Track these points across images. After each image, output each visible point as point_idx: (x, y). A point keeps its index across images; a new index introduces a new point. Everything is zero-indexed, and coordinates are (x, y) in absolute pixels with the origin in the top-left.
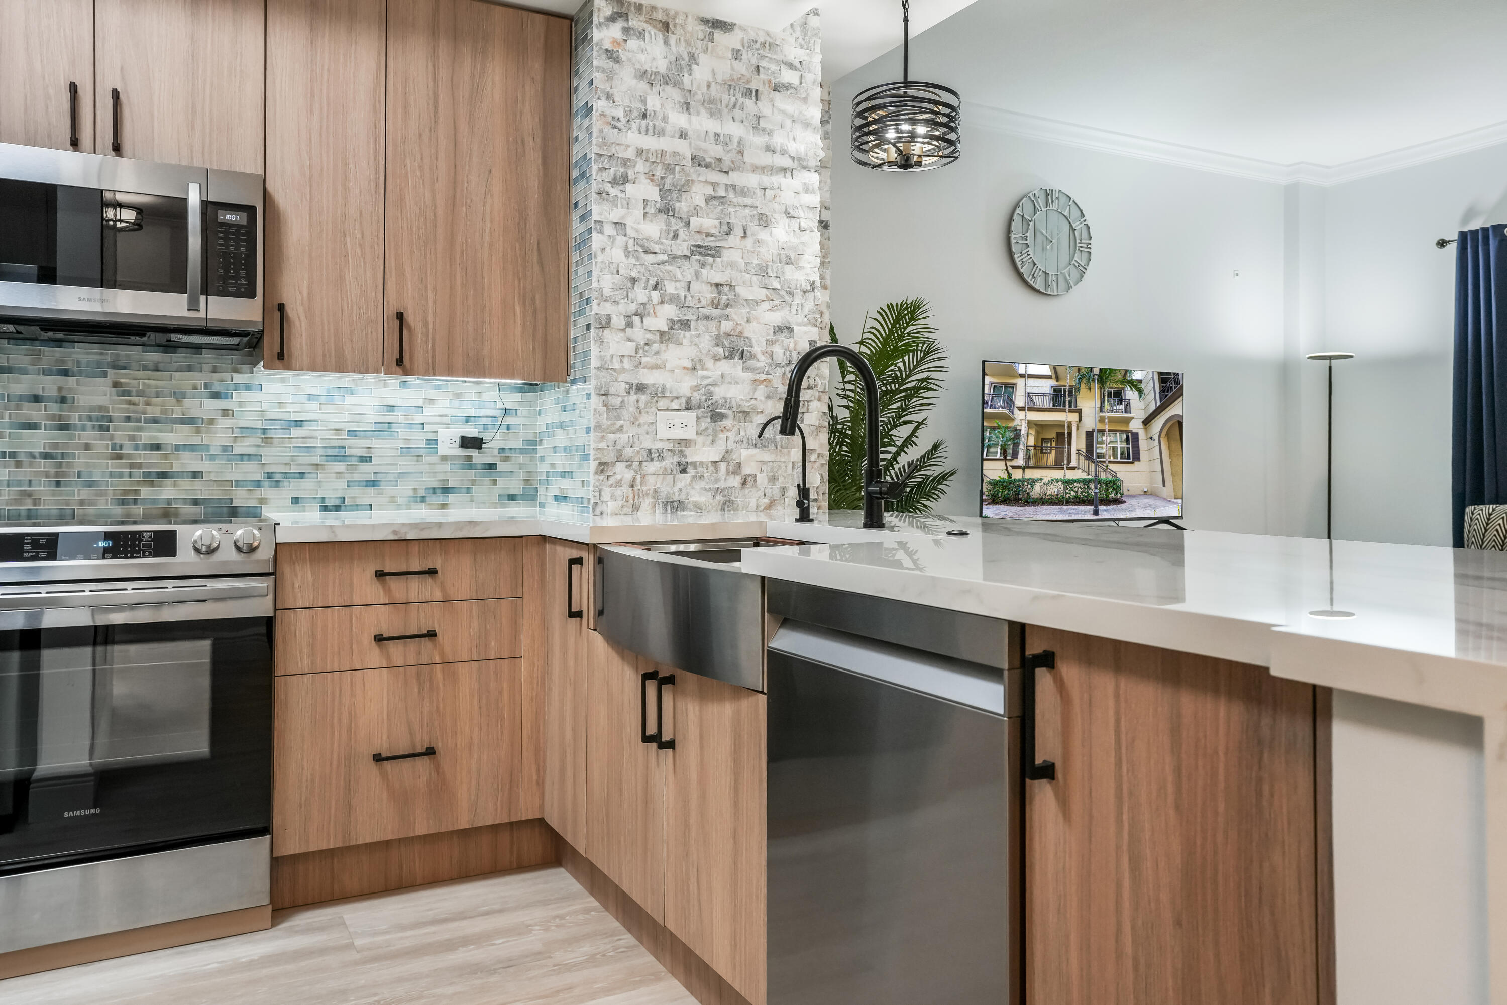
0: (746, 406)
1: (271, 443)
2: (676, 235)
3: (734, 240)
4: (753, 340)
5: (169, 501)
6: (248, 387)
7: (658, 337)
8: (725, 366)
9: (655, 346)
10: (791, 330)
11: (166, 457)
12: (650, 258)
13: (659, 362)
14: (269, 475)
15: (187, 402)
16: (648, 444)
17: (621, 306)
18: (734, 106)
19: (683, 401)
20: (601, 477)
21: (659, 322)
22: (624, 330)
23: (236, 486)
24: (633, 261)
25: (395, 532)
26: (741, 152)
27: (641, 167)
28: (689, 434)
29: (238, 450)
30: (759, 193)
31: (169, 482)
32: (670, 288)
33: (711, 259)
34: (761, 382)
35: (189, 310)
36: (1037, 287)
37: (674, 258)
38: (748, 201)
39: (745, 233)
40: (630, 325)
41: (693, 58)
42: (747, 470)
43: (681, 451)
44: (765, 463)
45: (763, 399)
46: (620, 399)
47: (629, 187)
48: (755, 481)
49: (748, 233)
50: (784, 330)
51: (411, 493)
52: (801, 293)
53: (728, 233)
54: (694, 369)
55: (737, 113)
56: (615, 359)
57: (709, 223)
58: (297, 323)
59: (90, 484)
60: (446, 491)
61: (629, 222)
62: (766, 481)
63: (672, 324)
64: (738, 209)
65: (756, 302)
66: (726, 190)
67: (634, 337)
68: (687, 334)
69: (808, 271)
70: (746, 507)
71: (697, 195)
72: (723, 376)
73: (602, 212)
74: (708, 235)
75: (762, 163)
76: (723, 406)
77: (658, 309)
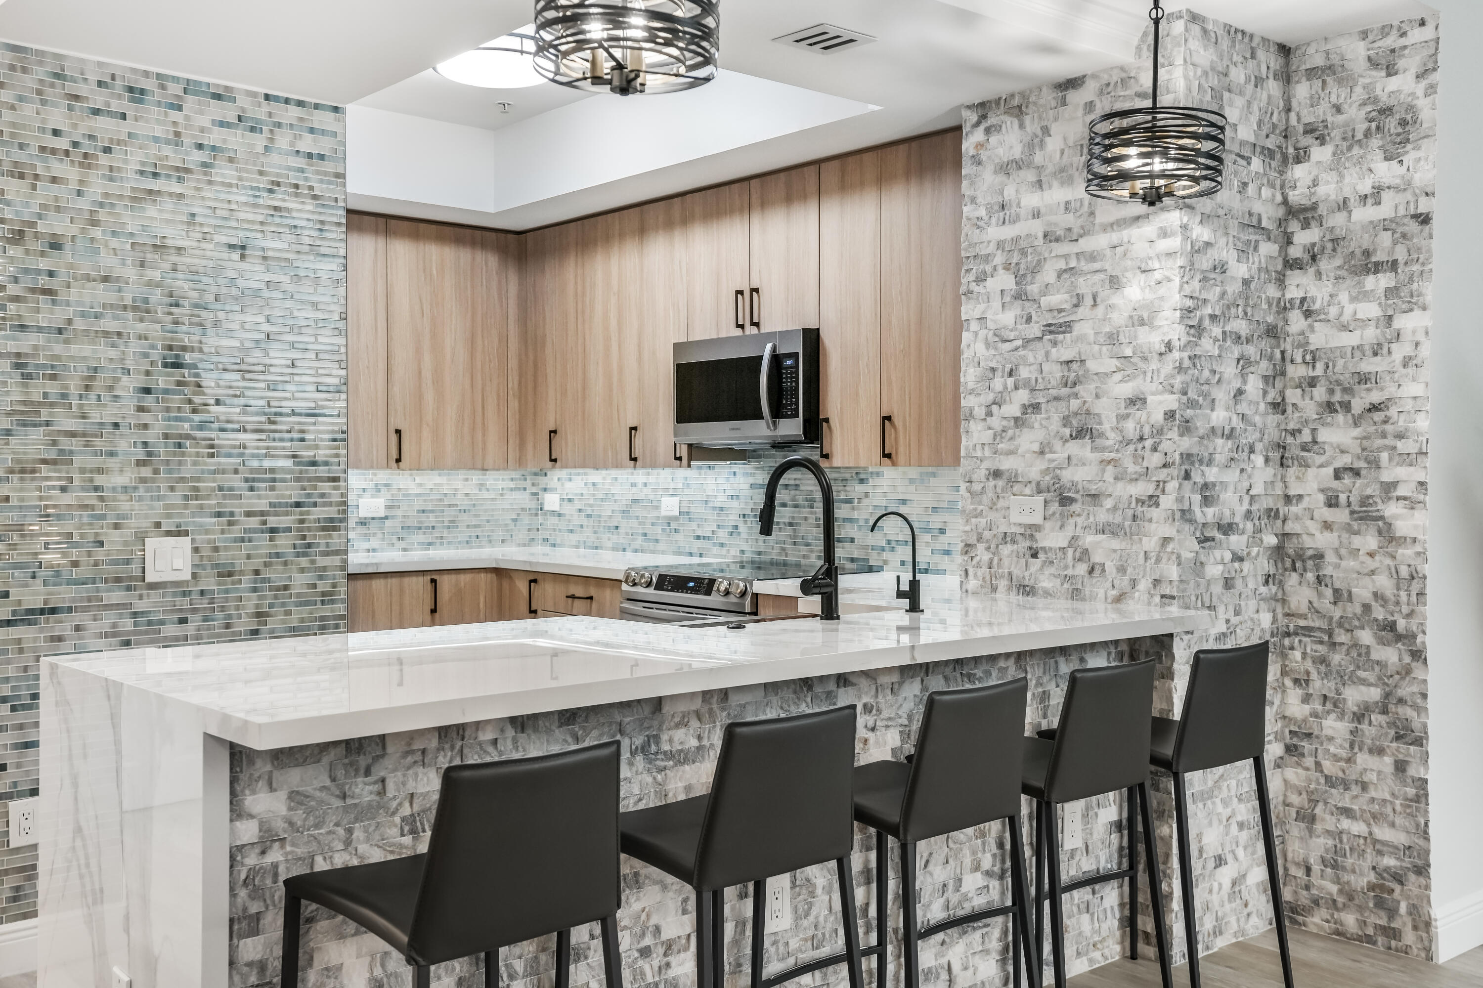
0: (1093, 489)
2: (1029, 319)
3: (1084, 311)
4: (1103, 417)
7: (1012, 423)
8: (1074, 447)
9: (1010, 432)
10: (1144, 401)
12: (1007, 346)
13: (1012, 447)
14: (889, 542)
16: (1003, 529)
17: (982, 397)
19: (1034, 485)
20: (966, 558)
21: (1013, 409)
22: (985, 420)
24: (992, 352)
27: (1000, 258)
28: (1037, 518)
30: (1108, 252)
32: (1024, 373)
33: (1061, 337)
34: (1109, 462)
35: (769, 430)
37: (1027, 342)
38: (1097, 266)
39: (1095, 301)
40: (989, 414)
41: (1046, 131)
42: (1097, 558)
43: (1032, 536)
44: (1115, 551)
45: (1112, 480)
46: (982, 485)
47: (989, 282)
48: (1103, 570)
49: (1098, 300)
50: (1136, 401)
52: (1156, 357)
53: (1076, 306)
54: (1042, 452)
56: (978, 448)
57: (1059, 299)
58: (835, 431)
59: (808, 545)
61: (989, 316)
62: (1114, 571)
63: (1025, 409)
64: (1088, 276)
65: (1106, 374)
66: (1078, 259)
67: (992, 425)
68: (1038, 417)
69: (1166, 329)
70: (1093, 597)
71: (1048, 275)
72: (1069, 458)
73: (968, 311)
74: (1060, 311)
75: (1112, 219)
76: (1070, 490)
77: (1013, 394)
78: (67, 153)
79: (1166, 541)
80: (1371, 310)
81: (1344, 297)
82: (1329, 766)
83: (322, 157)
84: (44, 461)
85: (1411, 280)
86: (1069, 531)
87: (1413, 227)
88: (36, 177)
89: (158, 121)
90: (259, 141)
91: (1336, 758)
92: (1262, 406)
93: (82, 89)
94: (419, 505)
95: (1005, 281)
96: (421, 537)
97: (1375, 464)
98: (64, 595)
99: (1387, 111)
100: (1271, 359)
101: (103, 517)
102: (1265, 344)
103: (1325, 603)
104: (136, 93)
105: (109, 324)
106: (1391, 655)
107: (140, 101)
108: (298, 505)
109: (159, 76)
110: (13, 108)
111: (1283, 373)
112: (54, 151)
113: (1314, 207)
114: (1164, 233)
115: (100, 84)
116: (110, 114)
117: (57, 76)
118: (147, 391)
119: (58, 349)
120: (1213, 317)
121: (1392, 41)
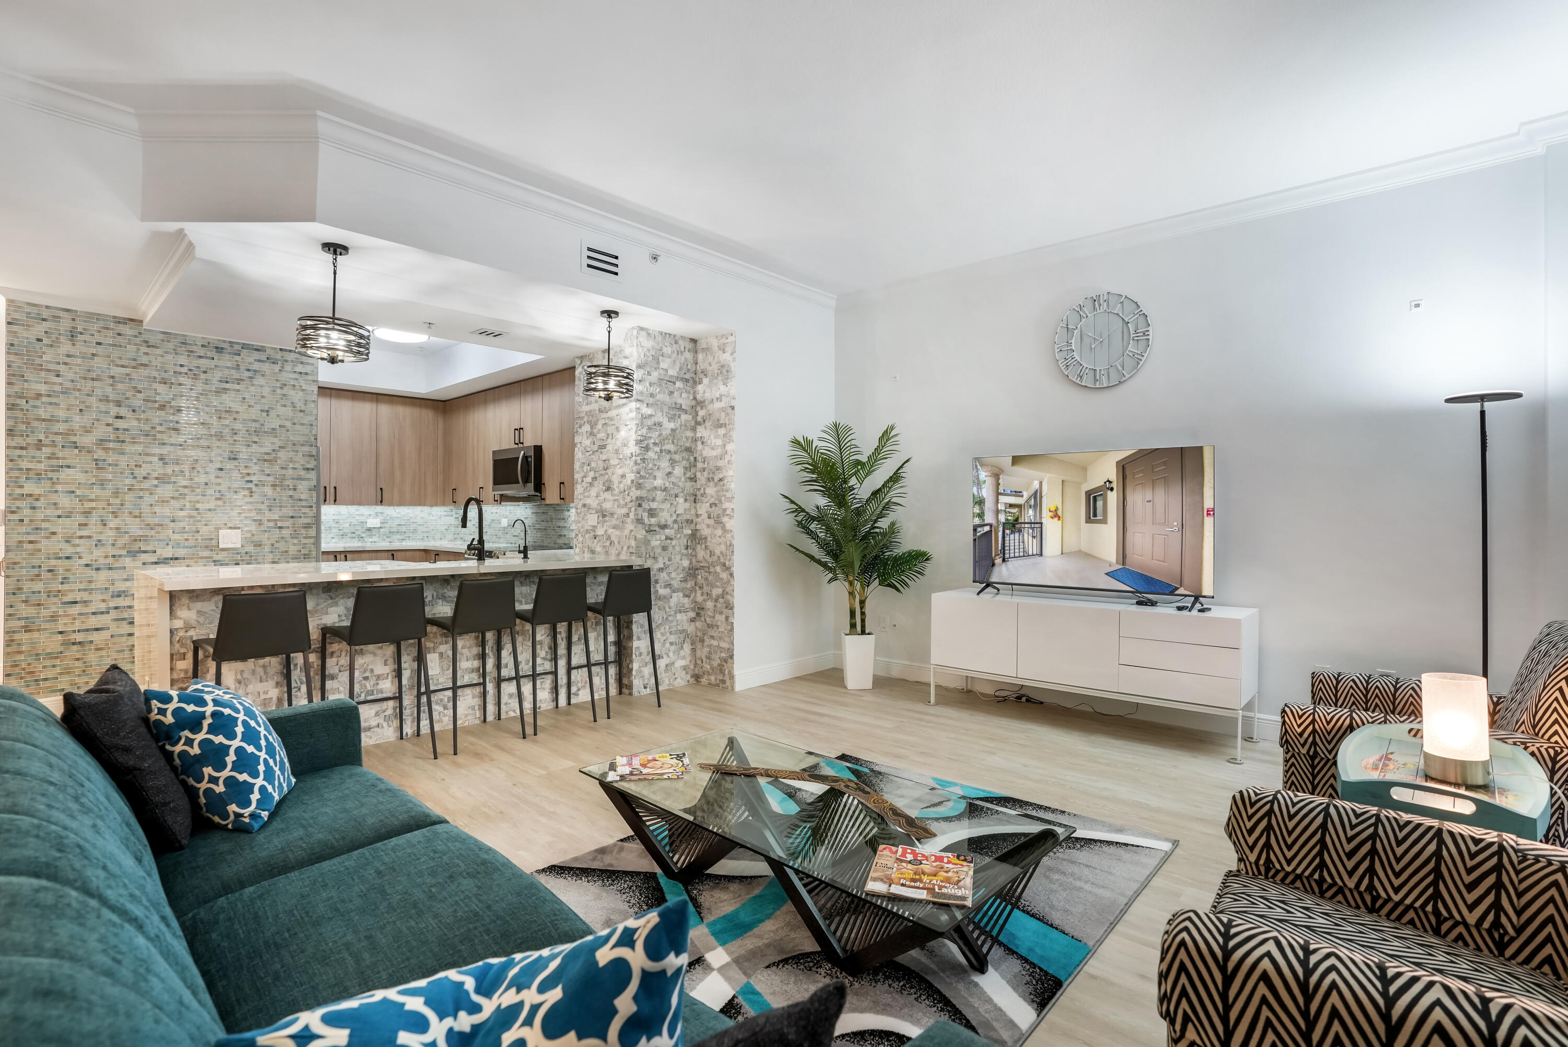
0: (611, 511)
2: (594, 443)
3: (609, 441)
4: (614, 482)
7: (589, 485)
9: (588, 489)
12: (588, 454)
13: (589, 494)
16: (587, 528)
17: (581, 474)
19: (595, 510)
20: (576, 540)
21: (589, 479)
22: (581, 483)
24: (583, 456)
27: (585, 419)
28: (596, 523)
30: (615, 418)
32: (593, 465)
33: (603, 450)
34: (616, 500)
36: (1084, 384)
37: (594, 452)
38: (612, 423)
40: (583, 481)
42: (613, 538)
43: (595, 530)
44: (617, 535)
45: (616, 507)
46: (581, 510)
47: (583, 428)
48: (614, 543)
49: (613, 436)
50: (623, 476)
52: (629, 459)
53: (607, 438)
54: (597, 496)
56: (580, 495)
57: (602, 435)
61: (583, 441)
62: (617, 543)
63: (593, 479)
64: (610, 427)
65: (615, 465)
66: (608, 420)
67: (583, 486)
68: (596, 482)
69: (632, 448)
71: (599, 426)
72: (605, 499)
73: (577, 439)
74: (603, 440)
76: (605, 511)
77: (589, 473)
78: (186, 374)
79: (631, 531)
80: (719, 442)
81: (712, 437)
82: (708, 620)
83: (307, 374)
84: (173, 498)
85: (729, 431)
86: (605, 528)
87: (730, 410)
88: (172, 383)
89: (229, 360)
90: (277, 368)
91: (710, 617)
92: (683, 479)
93: (194, 348)
94: (397, 522)
95: (586, 428)
96: (399, 537)
97: (720, 501)
98: (181, 552)
99: (723, 366)
100: (688, 460)
101: (200, 521)
102: (685, 454)
103: (707, 557)
104: (219, 350)
105: (203, 442)
106: (724, 575)
107: (221, 352)
108: (292, 517)
109: (230, 342)
110: (162, 356)
111: (695, 466)
112: (180, 373)
113: (704, 402)
114: (631, 411)
115: (203, 346)
116: (207, 358)
117: (183, 343)
118: (221, 469)
119: (180, 453)
120: (655, 444)
121: (724, 341)
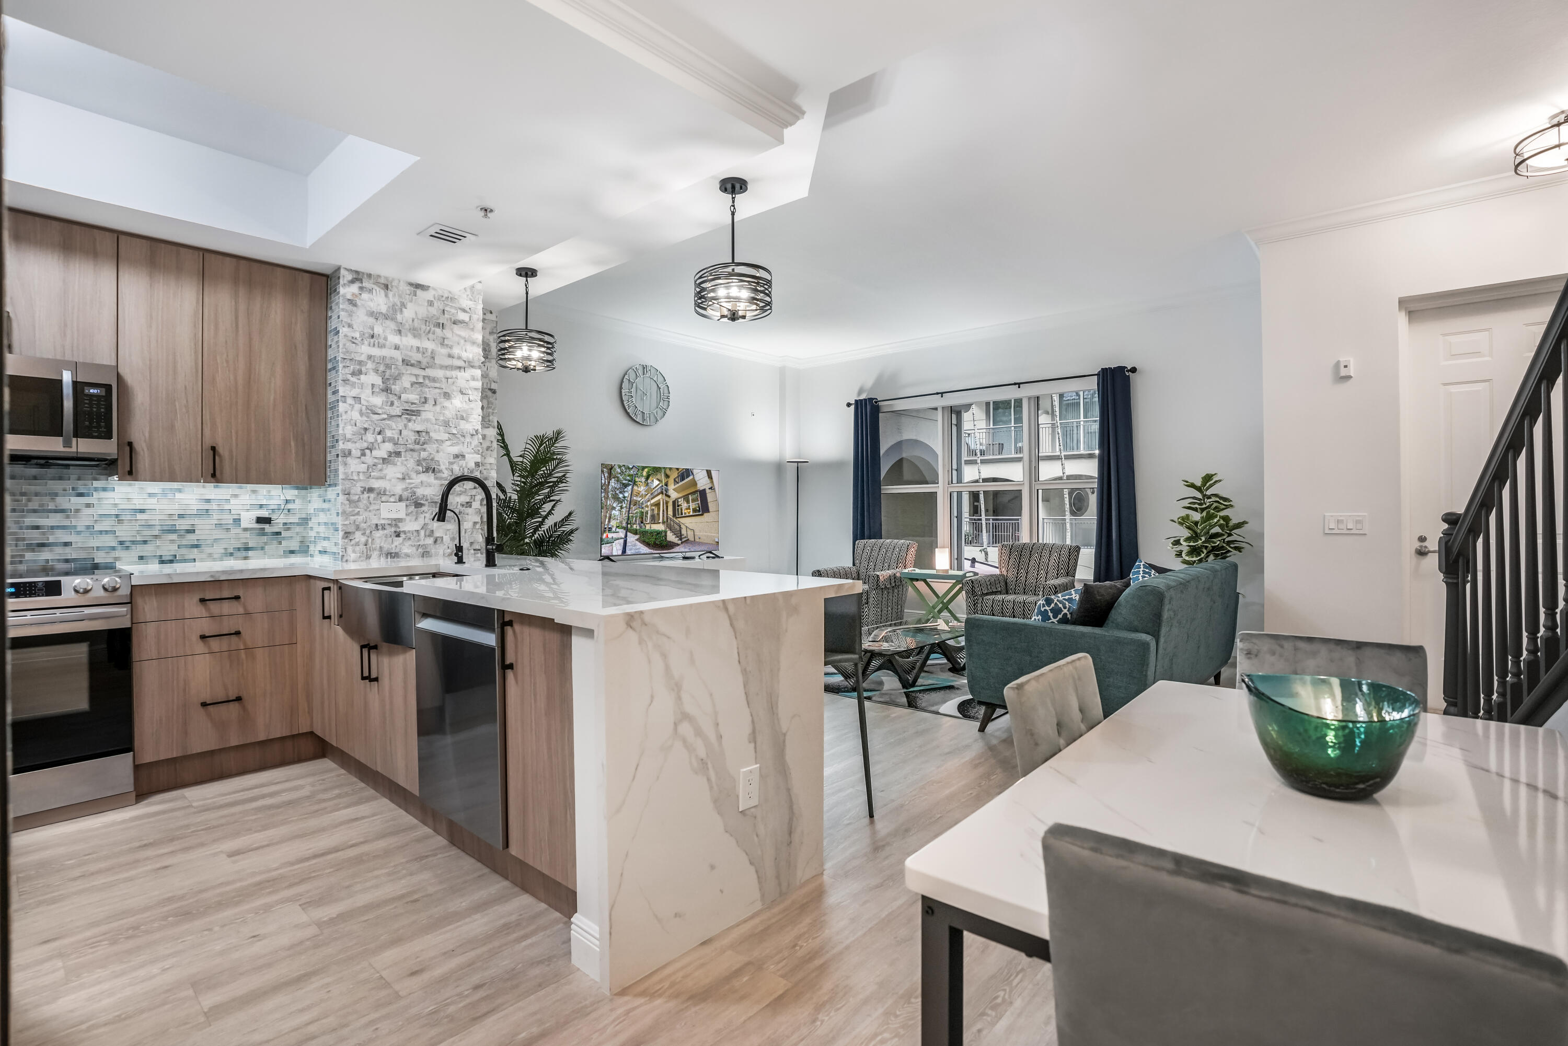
0: (436, 499)
1: (122, 523)
2: (392, 404)
3: (428, 406)
4: (441, 462)
5: (47, 561)
6: (104, 489)
7: (381, 461)
8: (423, 477)
9: (380, 466)
10: (463, 456)
11: (44, 533)
12: (376, 417)
13: (382, 475)
14: (121, 543)
15: (59, 499)
16: (375, 521)
17: (357, 444)
18: (429, 332)
19: (397, 497)
20: (346, 541)
21: (382, 452)
22: (360, 458)
23: (97, 550)
24: (365, 418)
25: (212, 576)
26: (433, 358)
27: (370, 365)
28: (402, 515)
29: (97, 528)
30: (444, 380)
31: (46, 549)
32: (389, 433)
33: (414, 417)
35: (64, 447)
36: (637, 420)
37: (391, 417)
38: (437, 385)
39: (435, 403)
40: (363, 454)
41: (403, 305)
42: (437, 534)
43: (396, 524)
44: (449, 530)
46: (357, 497)
47: (362, 377)
48: (442, 540)
49: (437, 403)
50: (459, 456)
51: (223, 551)
52: (469, 436)
53: (425, 403)
54: (404, 478)
55: (430, 336)
56: (354, 474)
57: (413, 397)
58: (142, 453)
60: (247, 549)
61: (363, 397)
62: (450, 540)
63: (390, 454)
64: (431, 389)
65: (443, 441)
66: (424, 379)
67: (366, 461)
68: (399, 459)
69: (474, 424)
70: (437, 554)
71: (406, 381)
72: (422, 482)
74: (412, 403)
75: (446, 364)
76: (422, 499)
77: (381, 445)
85: (489, 416)
86: (421, 521)
95: (378, 381)
